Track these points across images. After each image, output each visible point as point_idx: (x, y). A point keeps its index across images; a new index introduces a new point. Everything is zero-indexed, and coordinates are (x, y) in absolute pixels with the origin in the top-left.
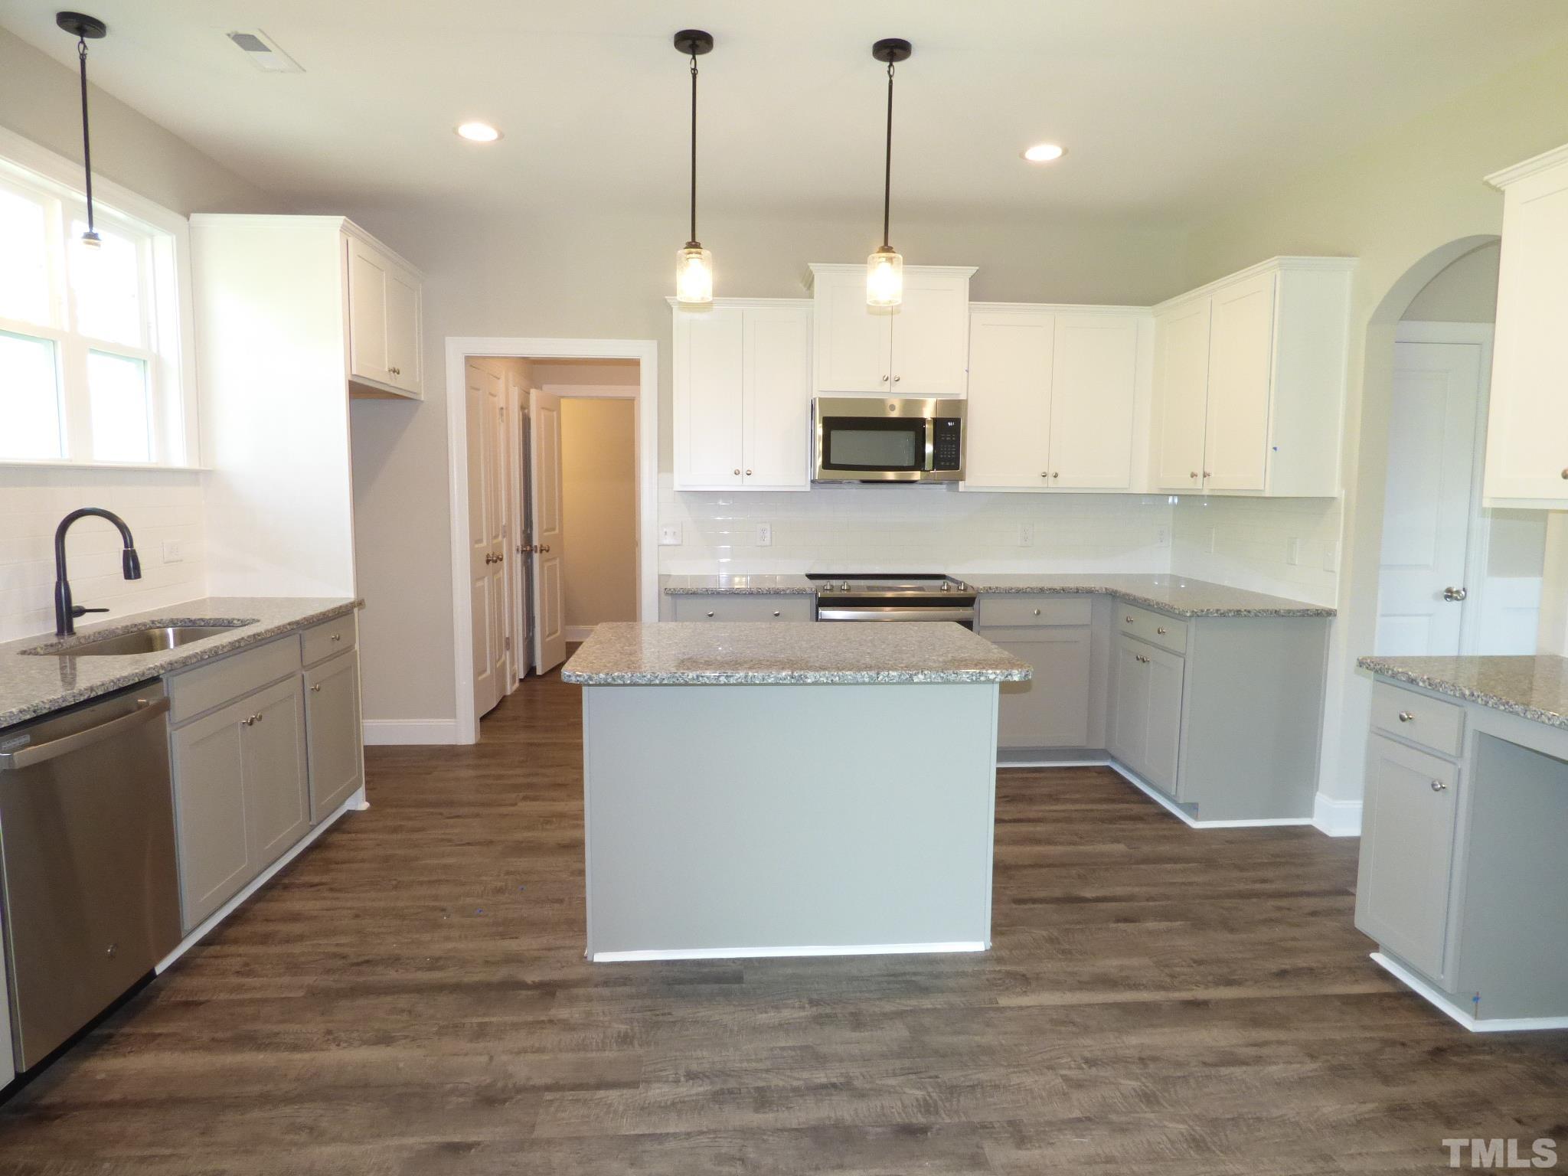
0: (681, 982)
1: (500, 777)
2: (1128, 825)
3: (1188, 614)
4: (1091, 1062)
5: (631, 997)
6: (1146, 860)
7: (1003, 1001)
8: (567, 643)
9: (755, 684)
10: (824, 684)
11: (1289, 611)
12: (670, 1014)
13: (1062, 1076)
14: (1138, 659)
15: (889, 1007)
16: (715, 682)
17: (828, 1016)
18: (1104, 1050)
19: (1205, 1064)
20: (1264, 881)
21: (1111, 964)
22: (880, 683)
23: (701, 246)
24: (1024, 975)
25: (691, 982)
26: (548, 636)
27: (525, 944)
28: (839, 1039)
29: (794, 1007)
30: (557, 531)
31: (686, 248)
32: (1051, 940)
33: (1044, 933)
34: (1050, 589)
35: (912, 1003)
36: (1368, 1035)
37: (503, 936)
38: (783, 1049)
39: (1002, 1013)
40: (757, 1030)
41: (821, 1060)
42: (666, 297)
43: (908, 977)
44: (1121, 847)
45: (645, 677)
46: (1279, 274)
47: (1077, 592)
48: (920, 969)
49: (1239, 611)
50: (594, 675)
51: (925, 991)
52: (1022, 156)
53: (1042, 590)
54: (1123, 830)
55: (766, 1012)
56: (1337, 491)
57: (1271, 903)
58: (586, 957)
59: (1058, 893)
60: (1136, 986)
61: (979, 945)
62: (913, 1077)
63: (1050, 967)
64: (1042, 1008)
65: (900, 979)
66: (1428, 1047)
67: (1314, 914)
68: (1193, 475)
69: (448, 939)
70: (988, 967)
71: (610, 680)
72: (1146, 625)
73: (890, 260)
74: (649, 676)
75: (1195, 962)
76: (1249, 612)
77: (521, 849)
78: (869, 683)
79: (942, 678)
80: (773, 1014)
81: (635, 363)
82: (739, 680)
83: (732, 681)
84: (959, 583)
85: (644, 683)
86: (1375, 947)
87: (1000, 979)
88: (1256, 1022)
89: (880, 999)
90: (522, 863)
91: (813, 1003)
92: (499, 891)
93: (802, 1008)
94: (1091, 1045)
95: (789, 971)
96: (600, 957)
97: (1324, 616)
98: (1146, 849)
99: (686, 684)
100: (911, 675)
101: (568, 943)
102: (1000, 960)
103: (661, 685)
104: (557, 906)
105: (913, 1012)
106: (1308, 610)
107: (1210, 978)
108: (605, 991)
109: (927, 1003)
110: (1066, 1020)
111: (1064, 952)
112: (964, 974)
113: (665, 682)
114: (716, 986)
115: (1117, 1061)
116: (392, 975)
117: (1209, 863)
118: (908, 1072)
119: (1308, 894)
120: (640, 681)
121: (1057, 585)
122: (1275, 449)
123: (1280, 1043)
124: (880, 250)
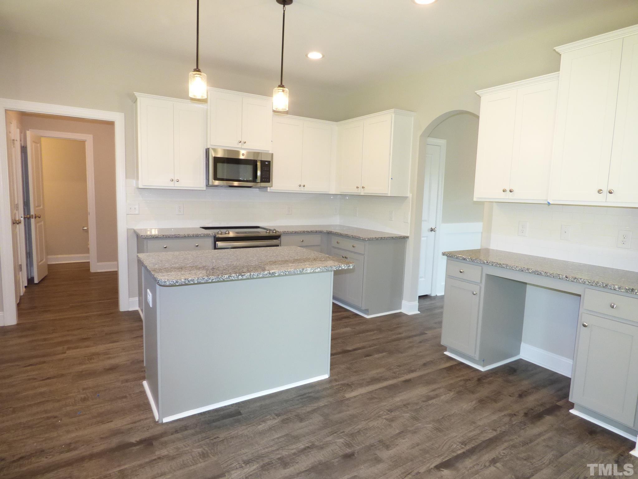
0: (214, 421)
1: (45, 340)
2: (346, 320)
3: (367, 240)
4: (390, 411)
5: (193, 435)
6: (360, 333)
7: (348, 395)
8: (49, 265)
9: (254, 278)
11: (396, 237)
12: (218, 437)
13: (385, 418)
14: (343, 257)
15: (309, 409)
16: (236, 279)
17: (287, 419)
18: (391, 405)
19: (424, 401)
20: (400, 334)
21: (373, 373)
22: (304, 274)
23: (201, 71)
24: (348, 384)
25: (218, 420)
26: (40, 262)
27: (118, 423)
28: (298, 428)
29: (271, 419)
30: (42, 207)
31: (194, 71)
32: (349, 368)
33: (345, 366)
34: (307, 231)
35: (315, 405)
36: (459, 379)
37: (103, 422)
38: (278, 438)
39: (350, 400)
40: (262, 433)
41: (297, 438)
42: (135, 93)
43: (307, 395)
44: (348, 329)
45: (204, 279)
46: (393, 115)
47: (316, 232)
48: (310, 390)
49: (382, 238)
50: (179, 280)
51: (317, 399)
52: (307, 56)
53: (304, 232)
54: (346, 322)
55: (261, 425)
56: (409, 195)
57: (407, 341)
58: (158, 422)
59: (339, 350)
60: (386, 379)
61: (326, 376)
62: (335, 434)
63: (353, 379)
64: (362, 395)
65: (305, 396)
66: (476, 379)
67: (420, 342)
68: (357, 188)
69: (68, 432)
70: (334, 384)
71: (187, 282)
72: (347, 244)
73: (283, 91)
74: (206, 279)
75: (398, 366)
76: (385, 238)
77: (82, 376)
80: (264, 425)
81: (111, 124)
82: (247, 277)
83: (244, 277)
86: (446, 350)
87: (341, 387)
88: (428, 383)
89: (303, 407)
90: (90, 382)
91: (278, 415)
92: (84, 400)
93: (274, 418)
94: (387, 404)
95: (258, 404)
97: (405, 238)
98: (358, 328)
101: (143, 417)
102: (336, 380)
103: (212, 282)
104: (124, 400)
105: (319, 408)
106: (401, 237)
107: (406, 371)
108: (179, 435)
109: (321, 403)
110: (371, 397)
111: (355, 372)
112: (327, 389)
113: (214, 281)
114: (231, 419)
115: (397, 408)
116: (44, 461)
117: (380, 330)
118: (332, 433)
119: (415, 336)
120: (202, 281)
121: (309, 230)
122: (392, 179)
123: (439, 388)
124: (280, 86)
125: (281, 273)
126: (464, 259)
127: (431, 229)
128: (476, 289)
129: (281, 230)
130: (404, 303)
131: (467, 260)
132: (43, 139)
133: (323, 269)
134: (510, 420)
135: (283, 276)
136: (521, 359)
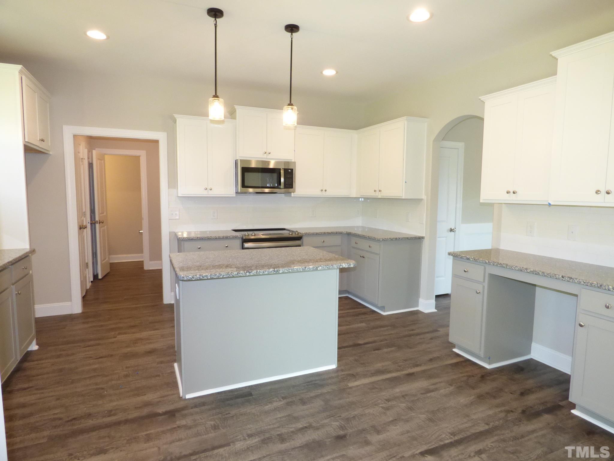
0: (228, 400)
1: (102, 326)
2: (363, 316)
3: (381, 240)
4: (388, 400)
5: (209, 410)
6: (374, 328)
7: (351, 385)
8: (111, 263)
9: (260, 275)
10: (286, 273)
11: (411, 238)
12: (229, 413)
13: (381, 407)
14: (361, 256)
15: (312, 394)
16: (244, 275)
17: (291, 402)
18: (390, 395)
19: (422, 394)
20: (413, 330)
21: (379, 365)
22: (306, 271)
23: (219, 97)
24: (353, 374)
25: (231, 399)
26: (104, 260)
27: (150, 397)
28: (299, 410)
29: (277, 401)
30: (105, 214)
31: (213, 97)
32: (356, 360)
33: (353, 358)
34: (327, 233)
35: (319, 391)
36: (463, 375)
37: (138, 395)
38: (280, 418)
39: (351, 389)
40: (267, 413)
41: (297, 419)
42: (174, 115)
43: (314, 382)
44: (363, 324)
45: (216, 275)
46: (406, 122)
47: (337, 233)
48: (317, 378)
49: (396, 238)
51: (322, 386)
52: (322, 73)
53: (325, 233)
54: (362, 318)
55: (267, 405)
56: (424, 197)
57: (418, 337)
58: (181, 397)
59: (351, 343)
60: (390, 372)
61: (334, 366)
62: (332, 418)
63: (359, 370)
64: (364, 385)
65: (310, 383)
66: (479, 376)
67: (431, 339)
68: (375, 191)
69: (111, 401)
70: (340, 373)
71: (201, 278)
72: (364, 244)
73: (292, 109)
75: (404, 360)
76: (399, 238)
77: (127, 356)
78: (302, 272)
80: (270, 406)
81: (157, 142)
82: (254, 274)
83: (251, 274)
84: (292, 231)
85: (216, 278)
86: (454, 346)
87: (346, 377)
88: (430, 377)
89: (307, 392)
90: (132, 362)
91: (284, 398)
92: (126, 376)
93: (280, 401)
94: (386, 394)
95: (269, 388)
96: (188, 396)
97: (421, 239)
98: (372, 324)
99: (233, 277)
100: (317, 268)
101: (170, 393)
102: (342, 370)
104: (158, 378)
105: (322, 394)
106: (416, 237)
107: (411, 365)
108: (197, 410)
109: (325, 390)
110: (373, 387)
111: (362, 364)
112: (332, 378)
113: (225, 277)
114: (243, 399)
115: (395, 398)
116: (90, 422)
117: (394, 326)
118: (329, 417)
119: (428, 333)
120: (214, 277)
121: (330, 231)
122: (406, 182)
123: (440, 382)
124: (289, 105)
125: (285, 270)
126: (468, 259)
127: (451, 229)
128: (480, 288)
129: (303, 232)
130: (421, 301)
131: (470, 260)
132: (106, 157)
134: (506, 416)
136: (532, 359)
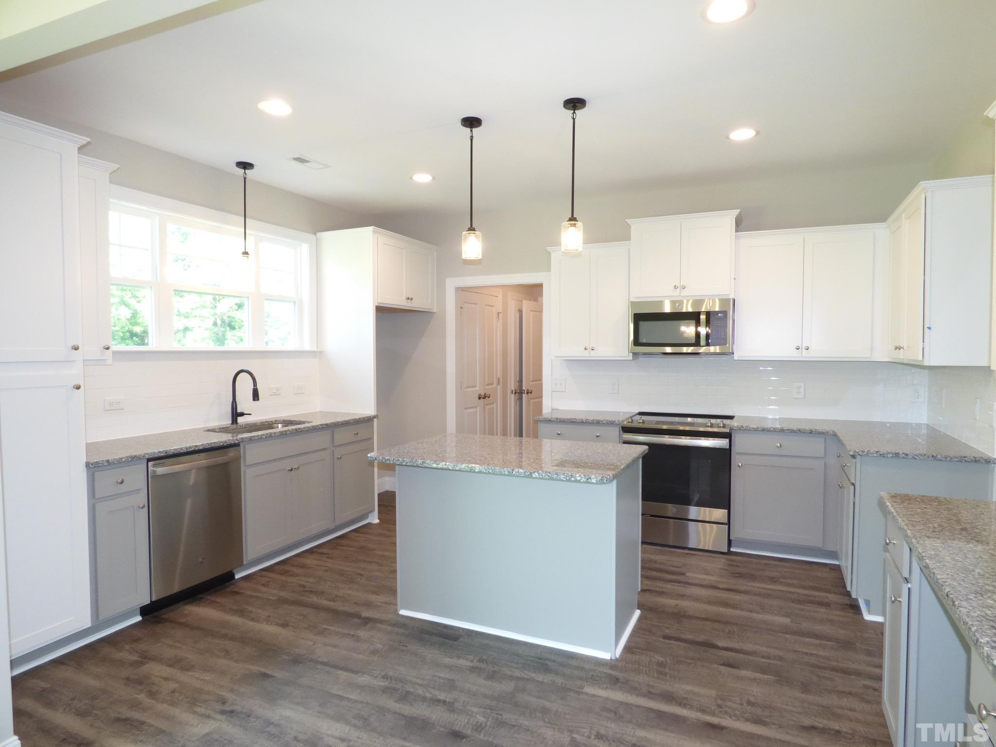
0: (428, 633)
2: (811, 607)
4: (600, 737)
5: (398, 634)
6: (795, 633)
7: (589, 689)
10: (484, 473)
12: (406, 646)
13: (572, 738)
14: (840, 485)
15: (517, 674)
17: (480, 669)
18: (615, 733)
21: (684, 688)
22: (514, 476)
23: (475, 229)
24: (618, 679)
25: (432, 634)
28: (472, 681)
29: (468, 660)
31: (468, 231)
32: (661, 664)
33: (662, 660)
34: (788, 430)
35: (533, 675)
39: (579, 695)
40: (438, 665)
41: (452, 688)
42: (547, 248)
43: (546, 662)
47: (811, 433)
51: (548, 671)
52: (727, 137)
53: (782, 430)
55: (452, 658)
58: (397, 611)
60: (684, 705)
62: (489, 711)
63: (641, 679)
64: (607, 699)
65: (541, 661)
68: (896, 348)
69: (350, 589)
70: (601, 669)
75: (749, 702)
78: (508, 475)
79: (549, 476)
80: (454, 660)
85: (399, 463)
87: (601, 677)
89: (517, 668)
91: (480, 660)
93: (472, 661)
94: (612, 728)
96: (403, 612)
99: (417, 466)
100: (531, 473)
103: (406, 465)
105: (528, 680)
106: (966, 457)
107: (747, 715)
109: (541, 677)
110: (614, 710)
111: (661, 673)
113: (408, 464)
114: (442, 640)
115: (617, 741)
116: (314, 599)
118: (488, 707)
121: (795, 427)
122: (928, 327)
133: (544, 475)
135: (486, 473)
